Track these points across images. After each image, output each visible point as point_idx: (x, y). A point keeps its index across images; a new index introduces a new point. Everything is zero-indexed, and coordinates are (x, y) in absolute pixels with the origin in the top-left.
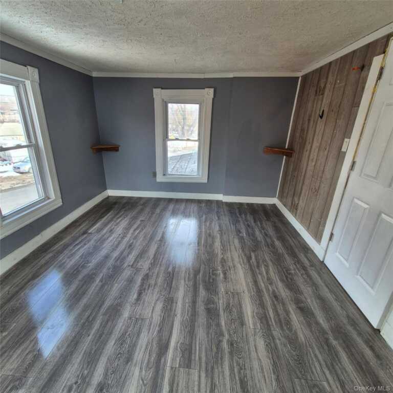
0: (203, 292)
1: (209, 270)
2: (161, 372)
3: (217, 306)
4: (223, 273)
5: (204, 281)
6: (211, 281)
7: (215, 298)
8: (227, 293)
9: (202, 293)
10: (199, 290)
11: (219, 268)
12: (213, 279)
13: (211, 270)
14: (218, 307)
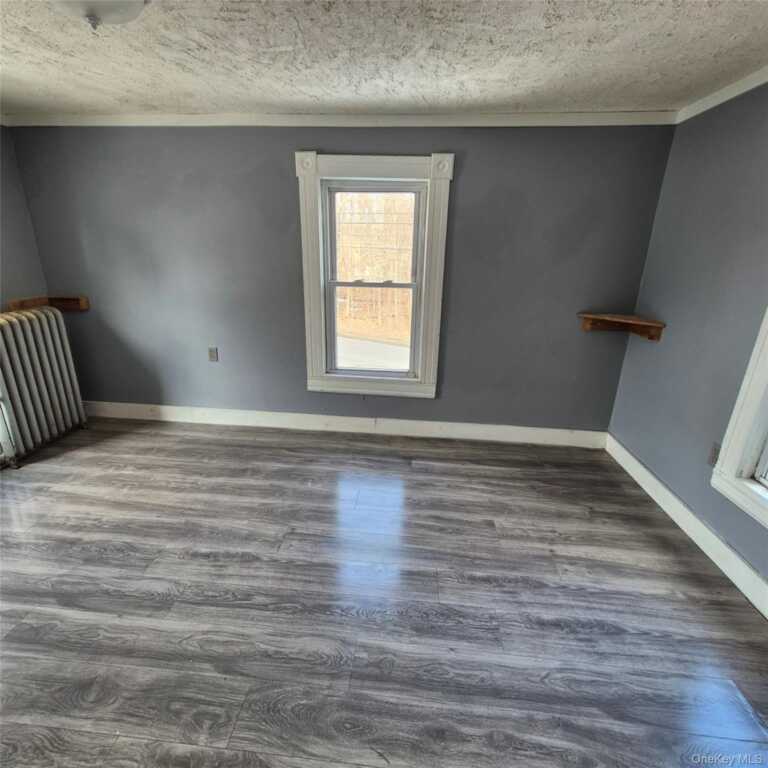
0: (148, 677)
1: (221, 705)
2: (36, 599)
3: (84, 709)
4: (193, 754)
5: (183, 683)
6: (176, 706)
7: (110, 708)
8: (102, 753)
9: (144, 674)
10: (159, 666)
11: (222, 745)
12: (178, 713)
13: (218, 710)
14: (77, 713)
